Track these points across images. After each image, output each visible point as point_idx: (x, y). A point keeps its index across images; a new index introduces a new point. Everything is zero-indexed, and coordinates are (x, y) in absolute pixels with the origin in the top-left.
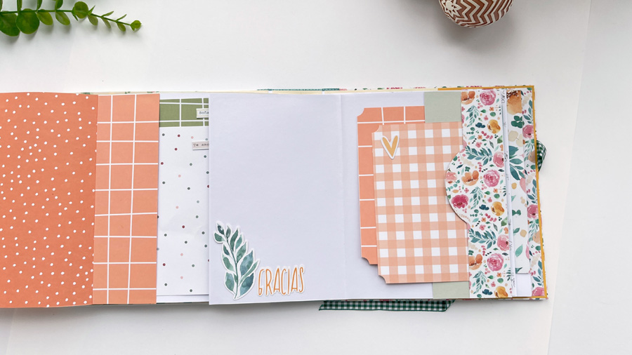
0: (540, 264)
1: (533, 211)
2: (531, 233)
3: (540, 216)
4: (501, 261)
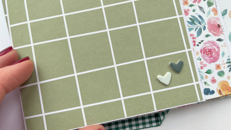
4: (217, 50)
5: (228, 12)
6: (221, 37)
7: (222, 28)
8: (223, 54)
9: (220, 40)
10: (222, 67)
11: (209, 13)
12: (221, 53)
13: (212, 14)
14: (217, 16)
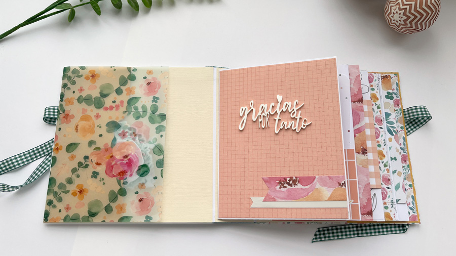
0: (413, 198)
1: (405, 159)
2: (404, 175)
3: (410, 162)
4: (386, 193)
5: (397, 172)
6: (389, 186)
7: (391, 181)
8: (389, 197)
9: (388, 188)
10: (387, 204)
11: (384, 171)
12: (388, 196)
13: (386, 172)
14: (389, 174)
